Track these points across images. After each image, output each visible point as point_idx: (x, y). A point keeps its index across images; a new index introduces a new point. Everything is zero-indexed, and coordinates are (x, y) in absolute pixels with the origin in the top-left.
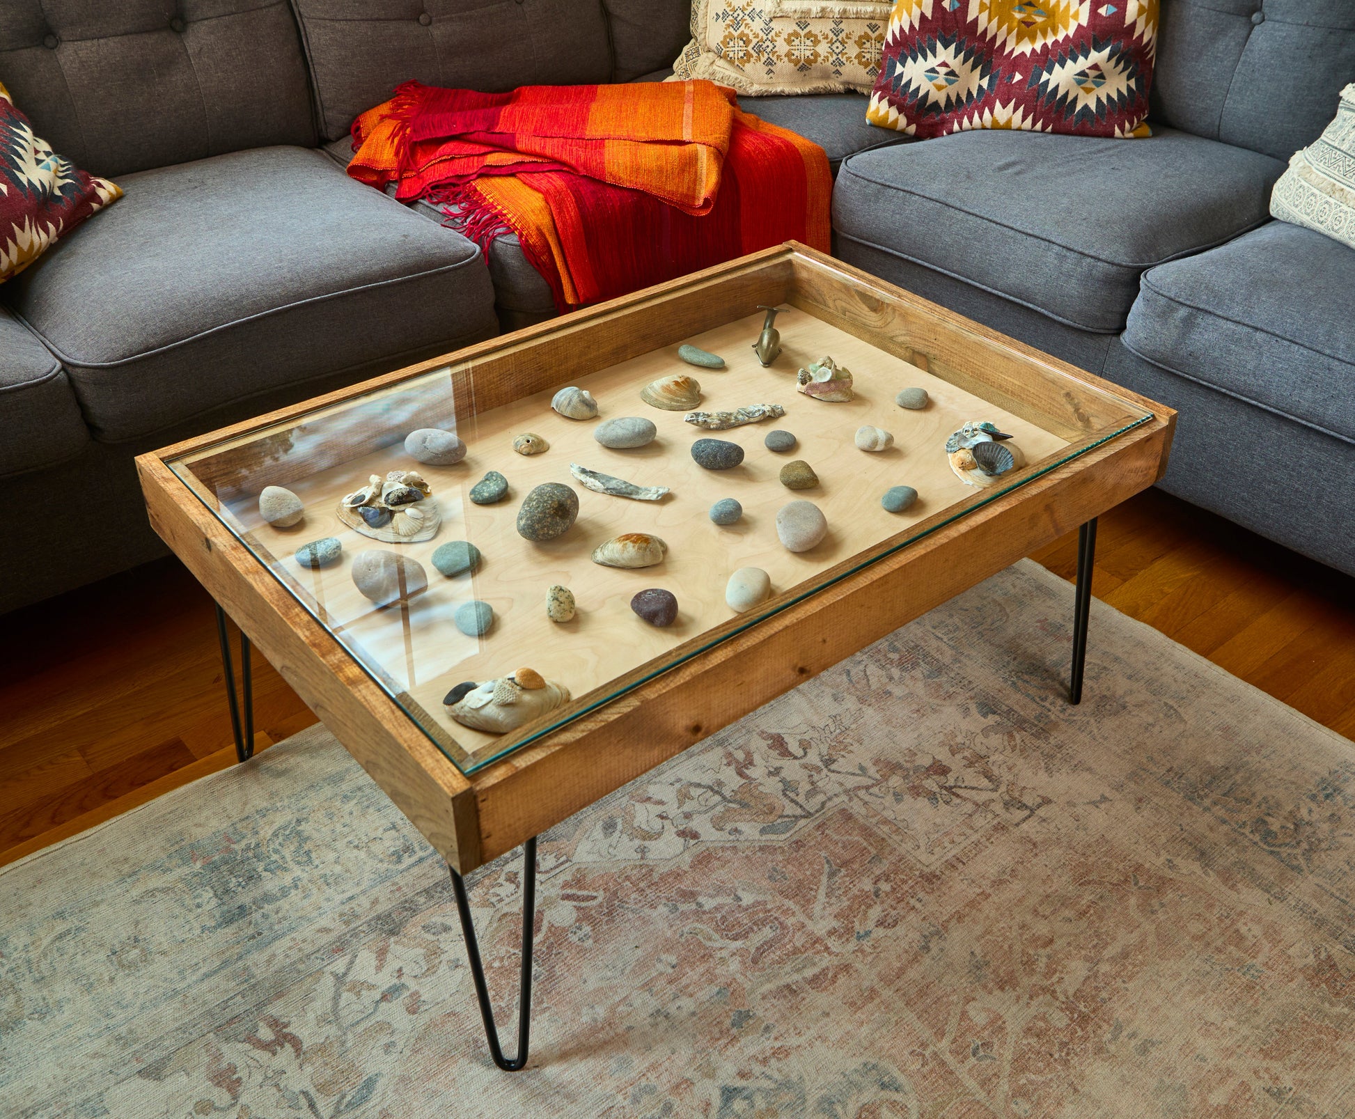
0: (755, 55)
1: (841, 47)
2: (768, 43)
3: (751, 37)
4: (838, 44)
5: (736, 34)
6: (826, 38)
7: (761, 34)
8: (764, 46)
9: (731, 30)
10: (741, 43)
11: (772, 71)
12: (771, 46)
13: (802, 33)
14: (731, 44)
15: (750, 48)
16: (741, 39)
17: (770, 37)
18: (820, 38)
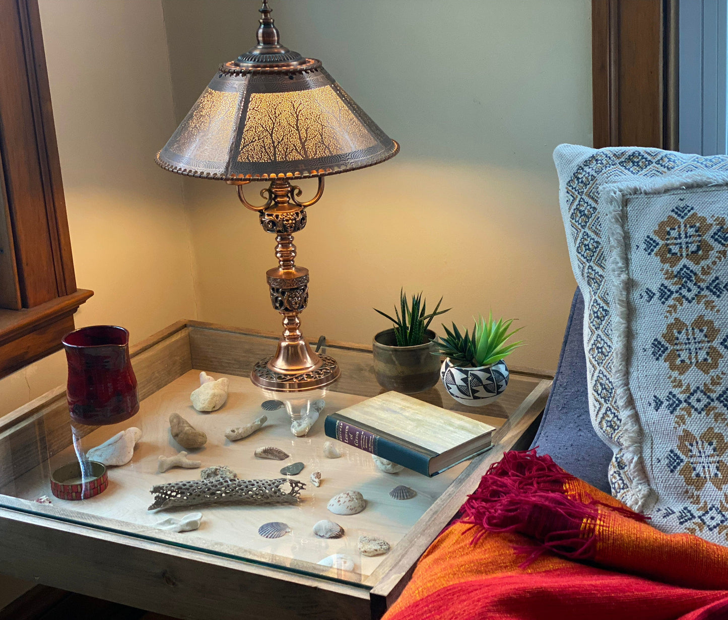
0: (676, 269)
1: (699, 406)
2: (695, 290)
3: (703, 263)
4: (705, 401)
5: (707, 237)
6: (714, 383)
7: (709, 278)
8: (690, 284)
9: (715, 228)
10: (693, 248)
11: (651, 298)
12: (690, 295)
13: (716, 343)
14: (691, 231)
15: (684, 261)
16: (699, 248)
17: (706, 292)
18: (713, 373)
